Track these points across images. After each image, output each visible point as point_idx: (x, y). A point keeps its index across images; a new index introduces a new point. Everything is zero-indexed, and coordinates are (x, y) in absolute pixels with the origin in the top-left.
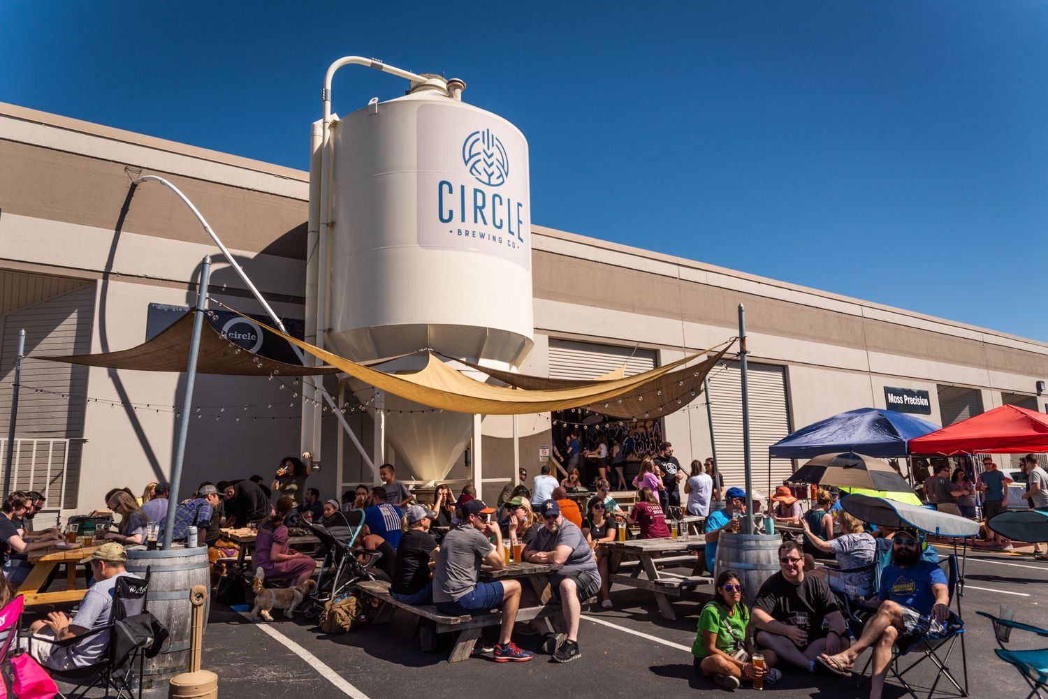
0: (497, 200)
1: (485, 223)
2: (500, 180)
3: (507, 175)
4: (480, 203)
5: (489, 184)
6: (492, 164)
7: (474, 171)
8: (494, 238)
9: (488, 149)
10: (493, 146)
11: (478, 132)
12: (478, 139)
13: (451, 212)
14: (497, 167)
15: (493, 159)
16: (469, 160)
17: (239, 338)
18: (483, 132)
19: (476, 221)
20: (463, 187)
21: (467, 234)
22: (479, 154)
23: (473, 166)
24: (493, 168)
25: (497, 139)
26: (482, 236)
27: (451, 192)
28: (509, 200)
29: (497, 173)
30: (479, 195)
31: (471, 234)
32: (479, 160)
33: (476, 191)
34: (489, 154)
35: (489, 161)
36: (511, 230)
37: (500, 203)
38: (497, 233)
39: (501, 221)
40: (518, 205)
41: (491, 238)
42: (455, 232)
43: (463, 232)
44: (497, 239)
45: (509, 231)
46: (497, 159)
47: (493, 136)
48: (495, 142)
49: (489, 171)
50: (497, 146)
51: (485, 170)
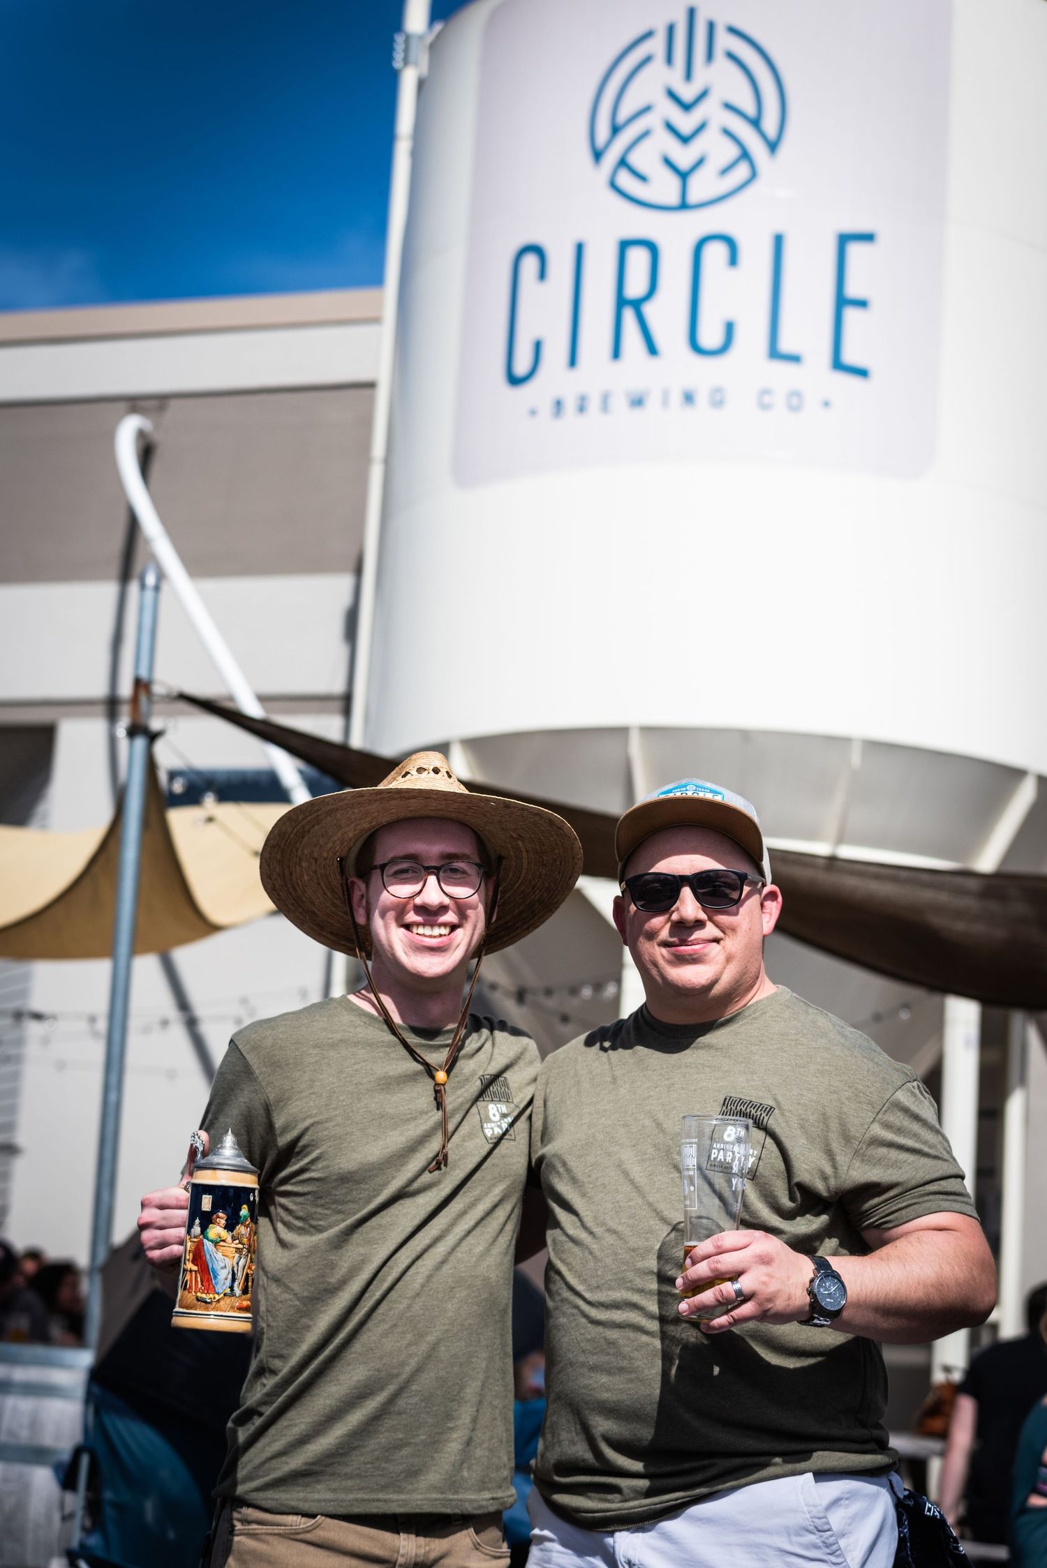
0: (715, 254)
1: (652, 349)
3: (773, 146)
4: (636, 286)
5: (684, 206)
6: (702, 127)
7: (625, 180)
8: (689, 398)
9: (688, 75)
10: (710, 56)
11: (648, 35)
12: (651, 58)
13: (538, 346)
14: (725, 131)
15: (710, 110)
16: (609, 143)
18: (671, 30)
19: (616, 353)
20: (581, 249)
21: (582, 409)
22: (647, 109)
23: (623, 163)
24: (711, 142)
25: (733, 30)
26: (637, 402)
27: (542, 275)
28: (779, 241)
29: (720, 156)
30: (638, 259)
31: (594, 405)
32: (646, 134)
33: (625, 245)
34: (691, 97)
35: (686, 123)
36: (785, 345)
37: (733, 260)
38: (703, 373)
39: (730, 328)
40: (844, 240)
41: (676, 398)
42: (546, 409)
43: (570, 406)
44: (702, 399)
45: (774, 353)
46: (729, 107)
47: (711, 27)
48: (725, 41)
49: (683, 158)
50: (731, 56)
51: (668, 162)
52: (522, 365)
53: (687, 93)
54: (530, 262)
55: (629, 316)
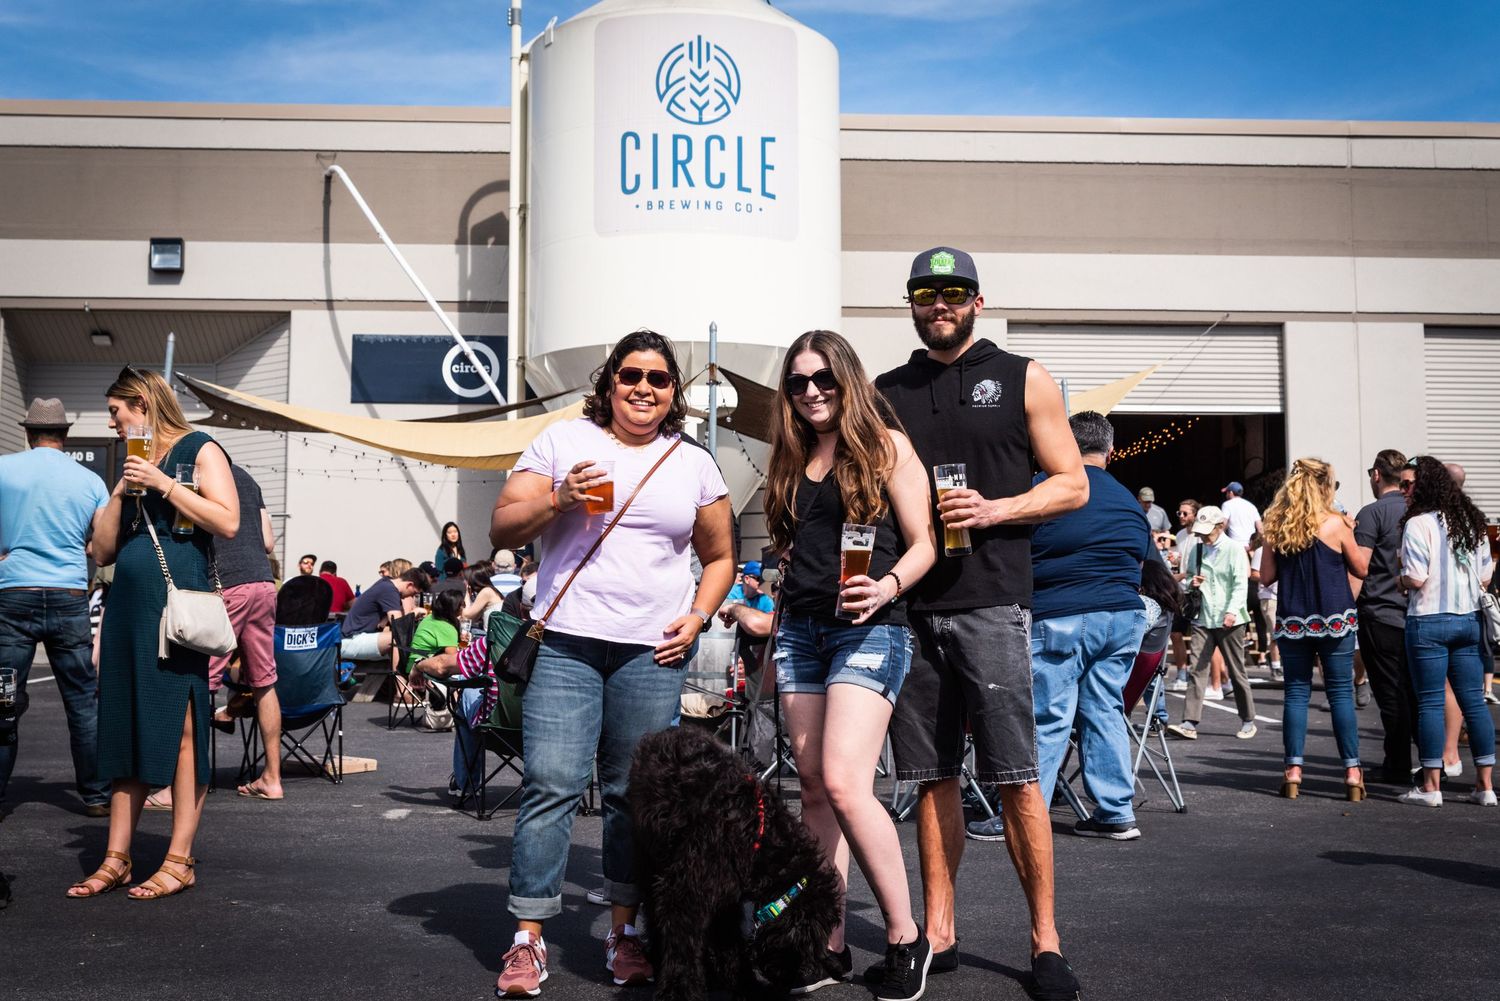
0: (715, 144)
1: (691, 184)
2: (724, 109)
3: (736, 100)
4: (682, 155)
5: (701, 122)
6: (707, 88)
7: (673, 108)
8: (708, 205)
9: (700, 67)
10: (708, 59)
11: (682, 45)
12: (682, 56)
13: (638, 178)
14: (716, 91)
15: (709, 81)
16: (665, 91)
17: (467, 371)
18: (691, 44)
19: (675, 184)
20: (655, 137)
21: (661, 207)
22: (683, 78)
23: (673, 101)
24: (710, 95)
25: (716, 47)
26: (686, 206)
27: (638, 146)
28: (740, 139)
29: (716, 101)
30: (682, 144)
31: (667, 205)
32: (683, 89)
33: (676, 138)
34: (700, 75)
35: (700, 87)
36: (744, 185)
37: (723, 148)
38: (714, 195)
39: (723, 176)
40: (764, 140)
41: (702, 205)
42: (644, 206)
43: (655, 205)
44: (713, 206)
45: (741, 188)
46: (716, 80)
47: (708, 45)
48: (714, 52)
49: (700, 102)
50: (716, 58)
51: (692, 102)
52: (630, 185)
53: (700, 73)
54: (630, 141)
55: (680, 167)
